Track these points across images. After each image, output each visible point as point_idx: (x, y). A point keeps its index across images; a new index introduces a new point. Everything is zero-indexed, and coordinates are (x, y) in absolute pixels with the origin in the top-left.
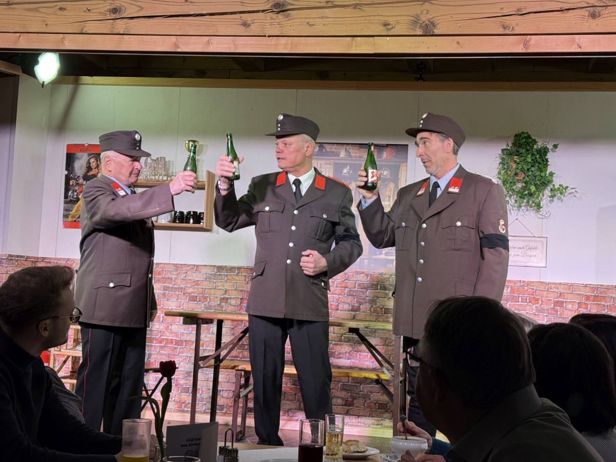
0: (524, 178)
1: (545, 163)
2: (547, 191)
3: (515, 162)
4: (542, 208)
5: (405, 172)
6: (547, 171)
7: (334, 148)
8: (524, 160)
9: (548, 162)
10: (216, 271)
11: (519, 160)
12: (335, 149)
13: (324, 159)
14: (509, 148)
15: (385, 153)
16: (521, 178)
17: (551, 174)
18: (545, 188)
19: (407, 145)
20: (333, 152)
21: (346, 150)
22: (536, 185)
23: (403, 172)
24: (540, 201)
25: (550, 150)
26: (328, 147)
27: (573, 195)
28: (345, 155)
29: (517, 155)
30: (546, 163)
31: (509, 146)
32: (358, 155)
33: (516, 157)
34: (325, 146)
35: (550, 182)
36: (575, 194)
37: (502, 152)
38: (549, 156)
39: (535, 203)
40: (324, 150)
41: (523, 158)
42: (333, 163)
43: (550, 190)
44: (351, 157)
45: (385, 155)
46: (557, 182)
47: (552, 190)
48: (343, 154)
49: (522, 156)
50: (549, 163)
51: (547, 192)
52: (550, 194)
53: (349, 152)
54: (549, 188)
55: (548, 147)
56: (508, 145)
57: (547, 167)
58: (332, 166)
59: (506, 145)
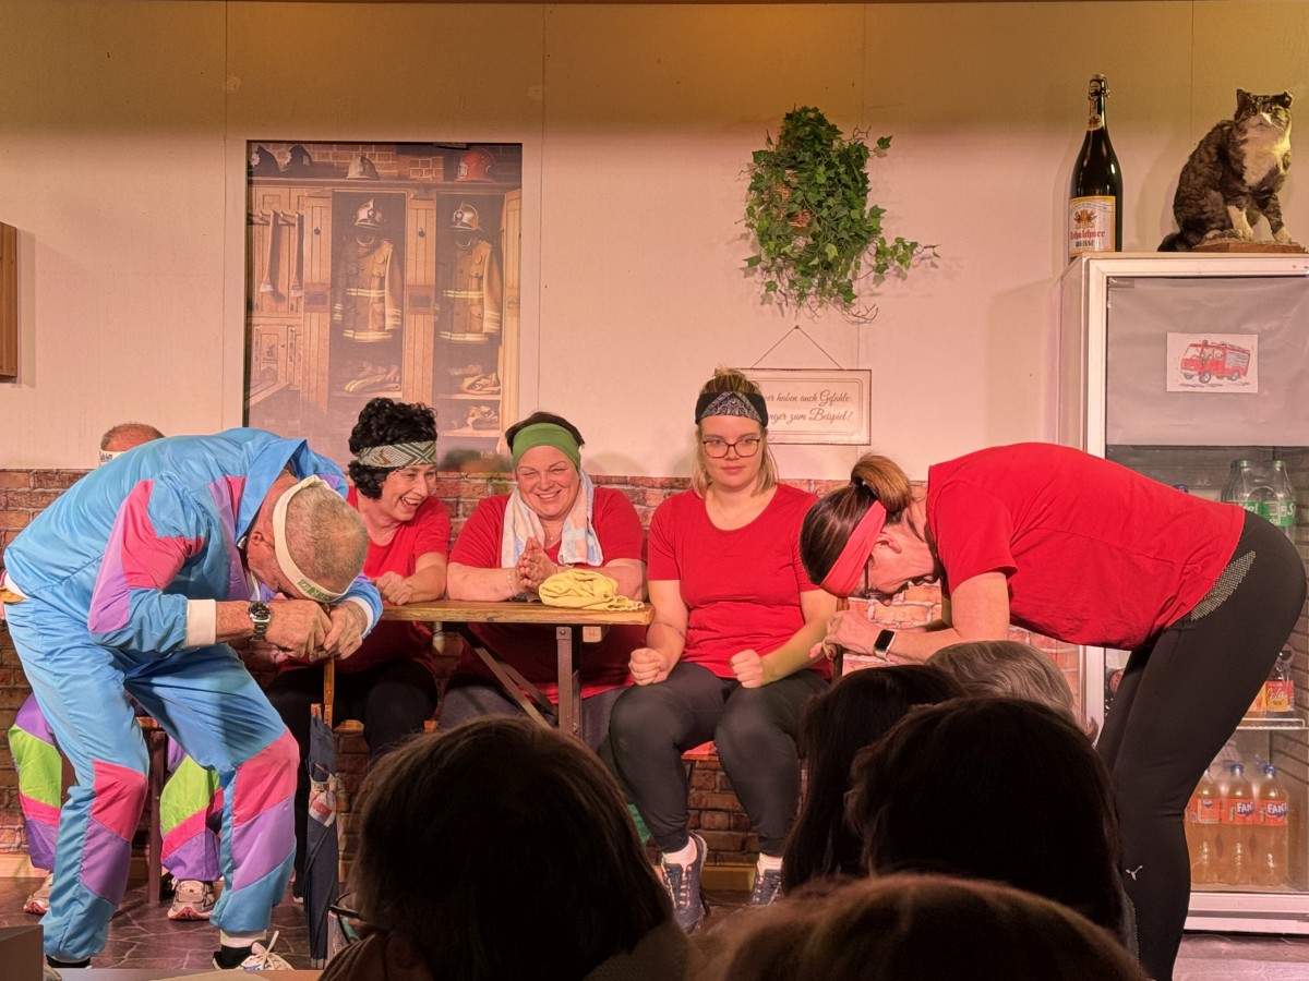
0: (810, 225)
1: (860, 185)
2: (867, 255)
3: (787, 184)
4: (856, 297)
5: (517, 212)
6: (864, 205)
7: (330, 157)
8: (809, 180)
9: (867, 182)
10: (32, 484)
11: (795, 180)
12: (336, 156)
13: (305, 184)
14: (772, 148)
15: (462, 164)
16: (804, 225)
17: (877, 213)
18: (860, 249)
19: (520, 145)
20: (330, 166)
21: (363, 159)
22: (838, 242)
23: (511, 214)
24: (850, 281)
25: (871, 153)
26: (316, 155)
27: (928, 261)
28: (362, 174)
29: (792, 167)
30: (863, 186)
31: (771, 144)
32: (395, 172)
33: (788, 172)
34: (309, 149)
35: (873, 232)
36: (935, 259)
37: (755, 161)
38: (871, 168)
39: (839, 286)
40: (306, 162)
41: (805, 175)
42: (330, 194)
43: (874, 252)
44: (377, 176)
45: (464, 171)
46: (890, 231)
47: (878, 252)
48: (355, 171)
49: (805, 170)
50: (869, 186)
51: (867, 259)
52: (874, 263)
53: (372, 165)
54: (872, 248)
55: (865, 145)
56: (769, 141)
57: (865, 195)
58: (329, 203)
59: (765, 140)
